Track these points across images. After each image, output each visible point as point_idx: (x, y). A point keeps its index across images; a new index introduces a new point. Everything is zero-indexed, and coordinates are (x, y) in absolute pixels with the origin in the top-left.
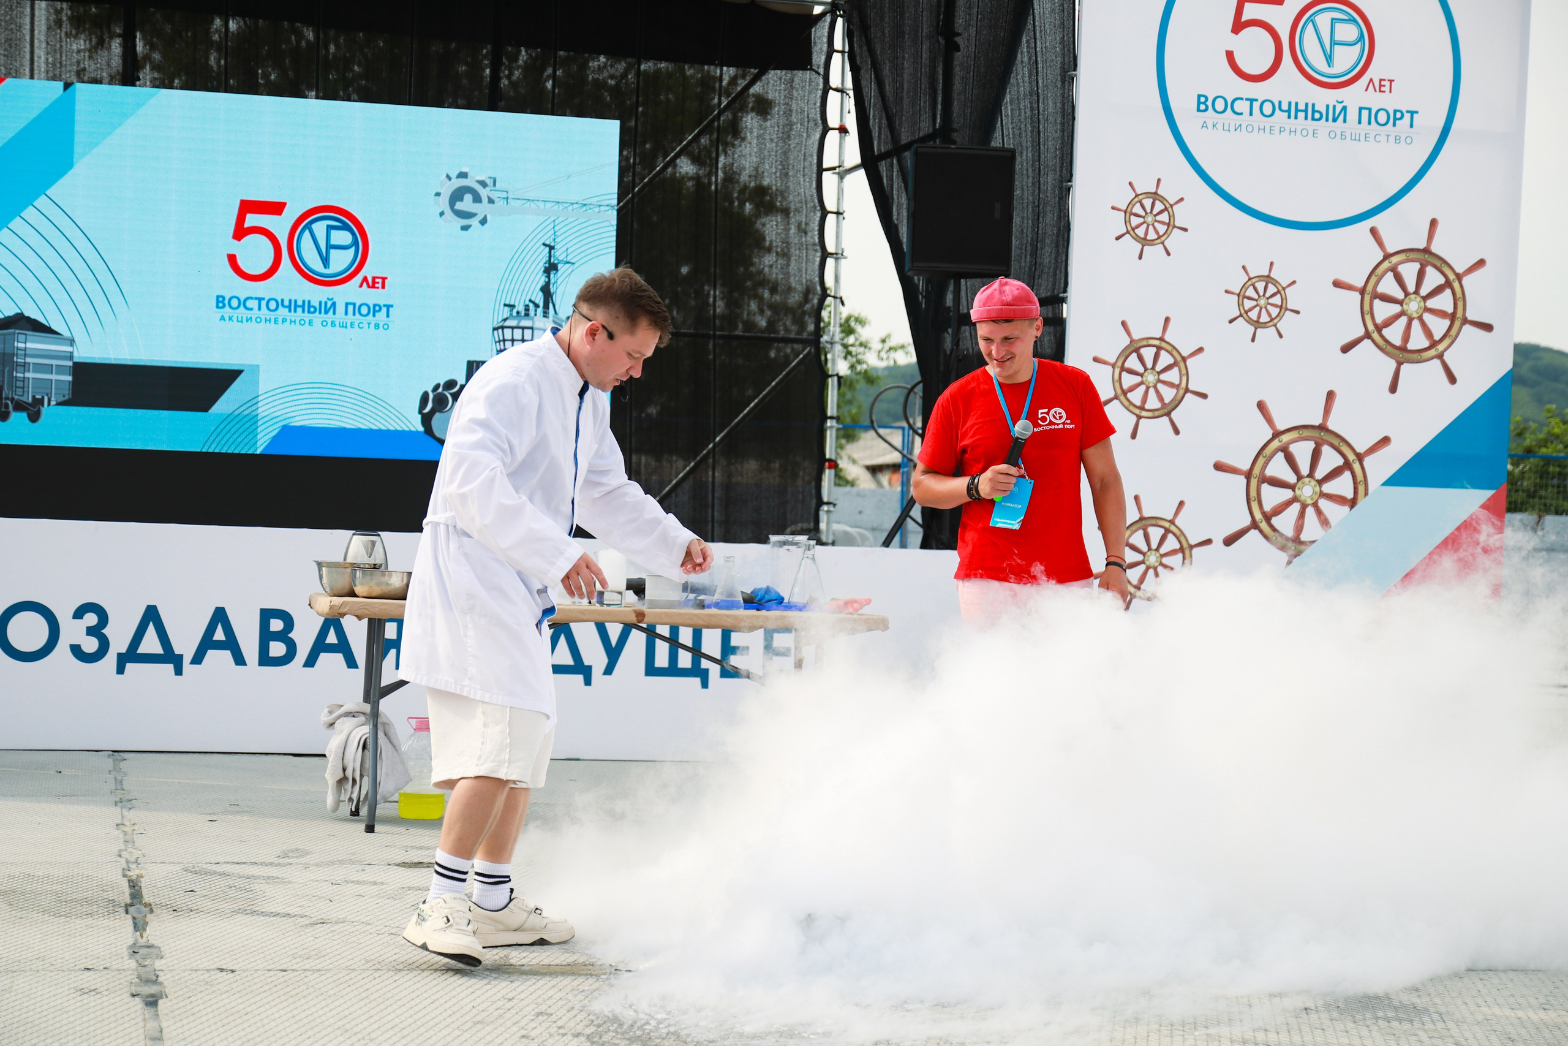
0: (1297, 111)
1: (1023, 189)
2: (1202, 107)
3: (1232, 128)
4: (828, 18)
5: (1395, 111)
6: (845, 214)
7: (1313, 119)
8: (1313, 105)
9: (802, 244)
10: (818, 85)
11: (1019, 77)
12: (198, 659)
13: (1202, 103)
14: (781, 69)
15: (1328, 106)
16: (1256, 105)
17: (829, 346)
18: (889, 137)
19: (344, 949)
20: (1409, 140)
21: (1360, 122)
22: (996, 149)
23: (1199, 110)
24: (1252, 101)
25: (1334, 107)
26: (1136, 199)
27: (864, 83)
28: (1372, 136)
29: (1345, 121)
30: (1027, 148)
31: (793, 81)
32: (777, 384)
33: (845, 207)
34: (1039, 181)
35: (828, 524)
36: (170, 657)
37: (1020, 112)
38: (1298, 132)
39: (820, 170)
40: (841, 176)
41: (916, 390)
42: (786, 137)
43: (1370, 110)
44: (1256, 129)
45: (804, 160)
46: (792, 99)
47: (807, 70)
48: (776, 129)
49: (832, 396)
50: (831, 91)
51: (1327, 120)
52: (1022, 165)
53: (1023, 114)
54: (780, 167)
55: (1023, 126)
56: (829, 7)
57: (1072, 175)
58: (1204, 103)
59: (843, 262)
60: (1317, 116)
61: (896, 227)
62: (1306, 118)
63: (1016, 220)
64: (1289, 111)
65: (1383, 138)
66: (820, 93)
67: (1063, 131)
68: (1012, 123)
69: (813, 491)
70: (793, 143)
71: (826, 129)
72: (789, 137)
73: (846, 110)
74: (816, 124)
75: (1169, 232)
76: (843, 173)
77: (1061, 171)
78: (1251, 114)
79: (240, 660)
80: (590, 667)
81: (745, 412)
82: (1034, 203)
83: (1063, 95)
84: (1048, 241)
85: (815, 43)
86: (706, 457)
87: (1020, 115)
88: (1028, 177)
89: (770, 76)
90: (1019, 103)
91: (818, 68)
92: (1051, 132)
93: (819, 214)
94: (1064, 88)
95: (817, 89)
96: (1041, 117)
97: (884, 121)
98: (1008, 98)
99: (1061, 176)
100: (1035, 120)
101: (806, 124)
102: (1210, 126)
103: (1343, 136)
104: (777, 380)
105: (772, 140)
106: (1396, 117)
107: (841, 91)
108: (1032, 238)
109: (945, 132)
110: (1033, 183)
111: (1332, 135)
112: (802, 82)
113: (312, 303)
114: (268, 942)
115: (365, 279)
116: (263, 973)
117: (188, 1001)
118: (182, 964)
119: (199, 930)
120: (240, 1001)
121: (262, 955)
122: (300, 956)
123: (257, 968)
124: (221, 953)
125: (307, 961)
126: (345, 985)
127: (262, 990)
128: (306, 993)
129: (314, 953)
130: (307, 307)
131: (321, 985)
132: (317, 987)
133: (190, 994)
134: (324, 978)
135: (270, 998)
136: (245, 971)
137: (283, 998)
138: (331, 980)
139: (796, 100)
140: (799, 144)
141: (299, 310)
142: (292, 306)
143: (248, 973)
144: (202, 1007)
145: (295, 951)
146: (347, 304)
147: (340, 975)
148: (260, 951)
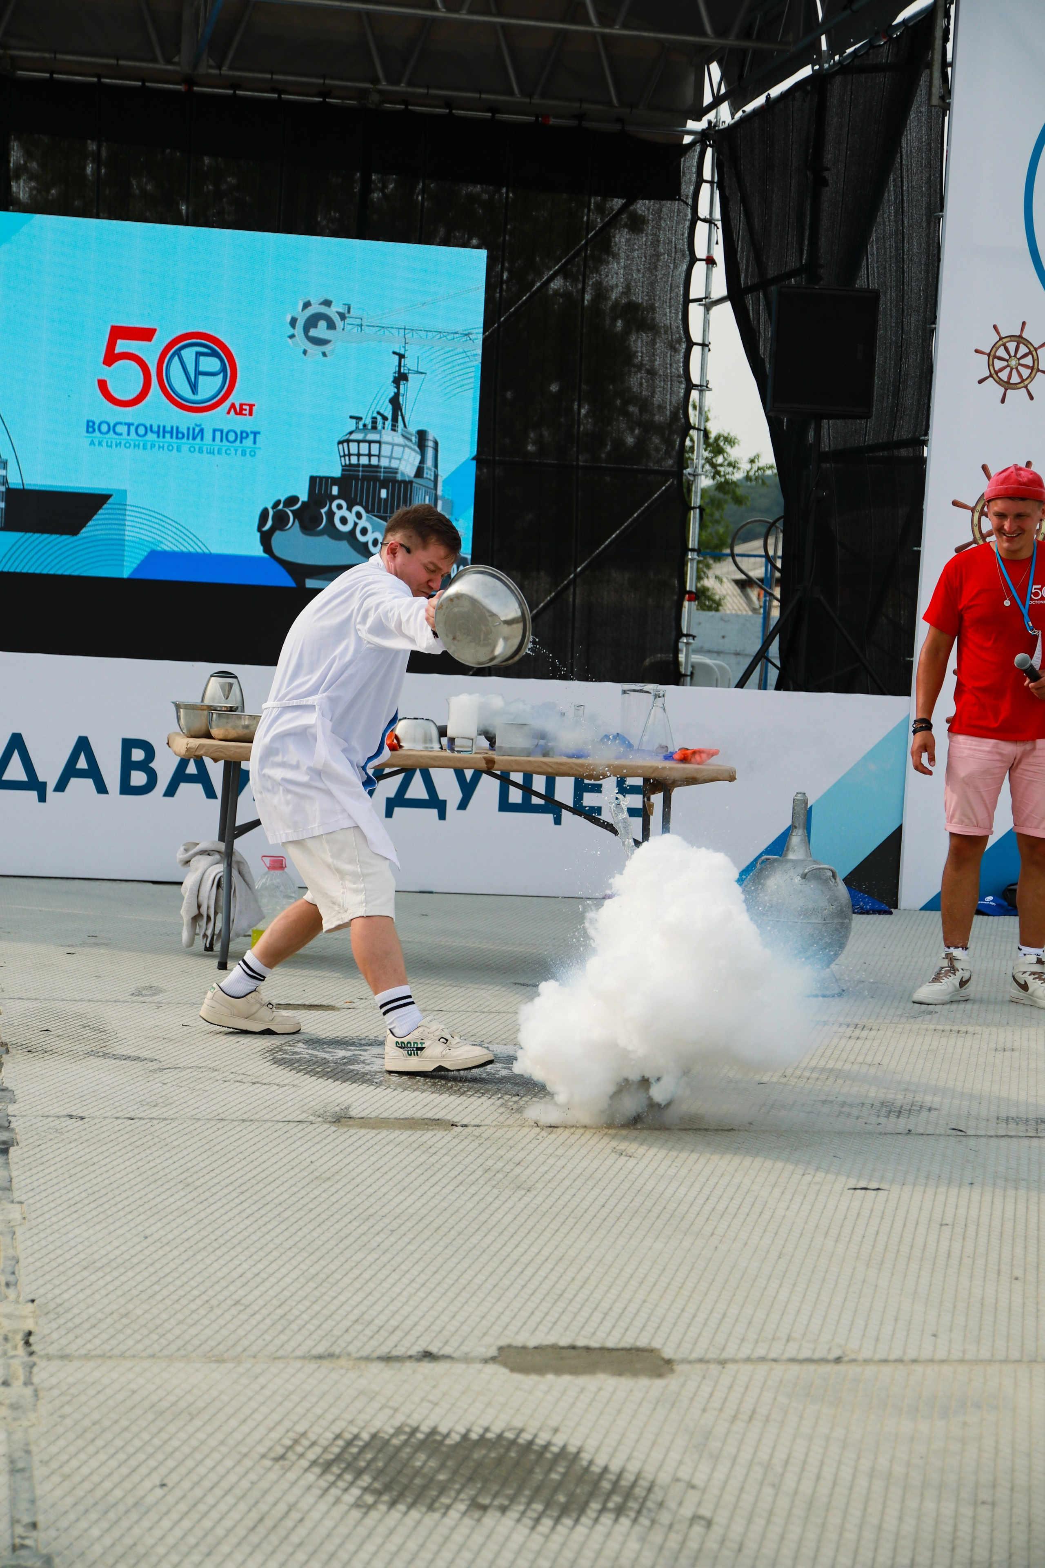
1: (886, 329)
4: (698, 148)
6: (710, 346)
9: (666, 376)
10: (686, 215)
11: (885, 216)
12: (61, 786)
14: (649, 199)
17: (691, 478)
18: (756, 270)
19: (191, 1096)
22: (861, 290)
26: (1001, 343)
27: (732, 215)
30: (891, 288)
31: (661, 211)
32: (638, 516)
33: (711, 338)
34: (902, 322)
35: (687, 656)
36: (34, 784)
37: (885, 251)
39: (687, 301)
40: (708, 308)
41: (777, 524)
42: (653, 267)
45: (671, 290)
46: (659, 229)
47: (676, 200)
48: (644, 259)
49: (694, 529)
50: (699, 222)
52: (886, 305)
53: (888, 254)
54: (646, 298)
55: (887, 265)
56: (698, 137)
57: (935, 317)
59: (707, 393)
61: (763, 360)
63: (879, 360)
66: (687, 224)
67: (927, 272)
68: (877, 262)
69: (673, 624)
70: (660, 274)
71: (693, 260)
72: (656, 268)
73: (714, 241)
74: (683, 255)
75: (1032, 376)
76: (709, 304)
77: (925, 312)
79: (101, 788)
80: (445, 802)
81: (607, 543)
82: (897, 343)
83: (928, 235)
84: (910, 383)
85: (684, 173)
86: (566, 587)
87: (885, 254)
88: (891, 317)
89: (638, 206)
90: (885, 242)
91: (687, 198)
92: (915, 272)
93: (684, 346)
94: (929, 228)
95: (685, 220)
96: (905, 257)
97: (752, 255)
98: (874, 237)
99: (924, 317)
100: (900, 259)
101: (673, 255)
104: (639, 511)
105: (638, 271)
107: (710, 221)
108: (894, 379)
109: (810, 270)
110: (897, 323)
112: (670, 212)
113: (180, 430)
114: (118, 1088)
115: (233, 406)
116: (111, 1120)
117: (38, 1149)
118: (34, 1109)
119: (52, 1073)
120: (87, 1150)
121: (111, 1102)
122: (148, 1104)
123: (105, 1115)
124: (72, 1099)
125: (154, 1109)
126: (189, 1136)
127: (110, 1139)
128: (151, 1143)
129: (161, 1100)
130: (175, 433)
131: (166, 1135)
132: (163, 1137)
133: (40, 1142)
134: (169, 1127)
135: (117, 1148)
136: (94, 1118)
137: (129, 1148)
138: (176, 1130)
139: (665, 230)
140: (666, 275)
141: (168, 436)
142: (161, 432)
143: (97, 1121)
144: (51, 1156)
145: (143, 1098)
146: (214, 431)
147: (185, 1125)
148: (110, 1097)
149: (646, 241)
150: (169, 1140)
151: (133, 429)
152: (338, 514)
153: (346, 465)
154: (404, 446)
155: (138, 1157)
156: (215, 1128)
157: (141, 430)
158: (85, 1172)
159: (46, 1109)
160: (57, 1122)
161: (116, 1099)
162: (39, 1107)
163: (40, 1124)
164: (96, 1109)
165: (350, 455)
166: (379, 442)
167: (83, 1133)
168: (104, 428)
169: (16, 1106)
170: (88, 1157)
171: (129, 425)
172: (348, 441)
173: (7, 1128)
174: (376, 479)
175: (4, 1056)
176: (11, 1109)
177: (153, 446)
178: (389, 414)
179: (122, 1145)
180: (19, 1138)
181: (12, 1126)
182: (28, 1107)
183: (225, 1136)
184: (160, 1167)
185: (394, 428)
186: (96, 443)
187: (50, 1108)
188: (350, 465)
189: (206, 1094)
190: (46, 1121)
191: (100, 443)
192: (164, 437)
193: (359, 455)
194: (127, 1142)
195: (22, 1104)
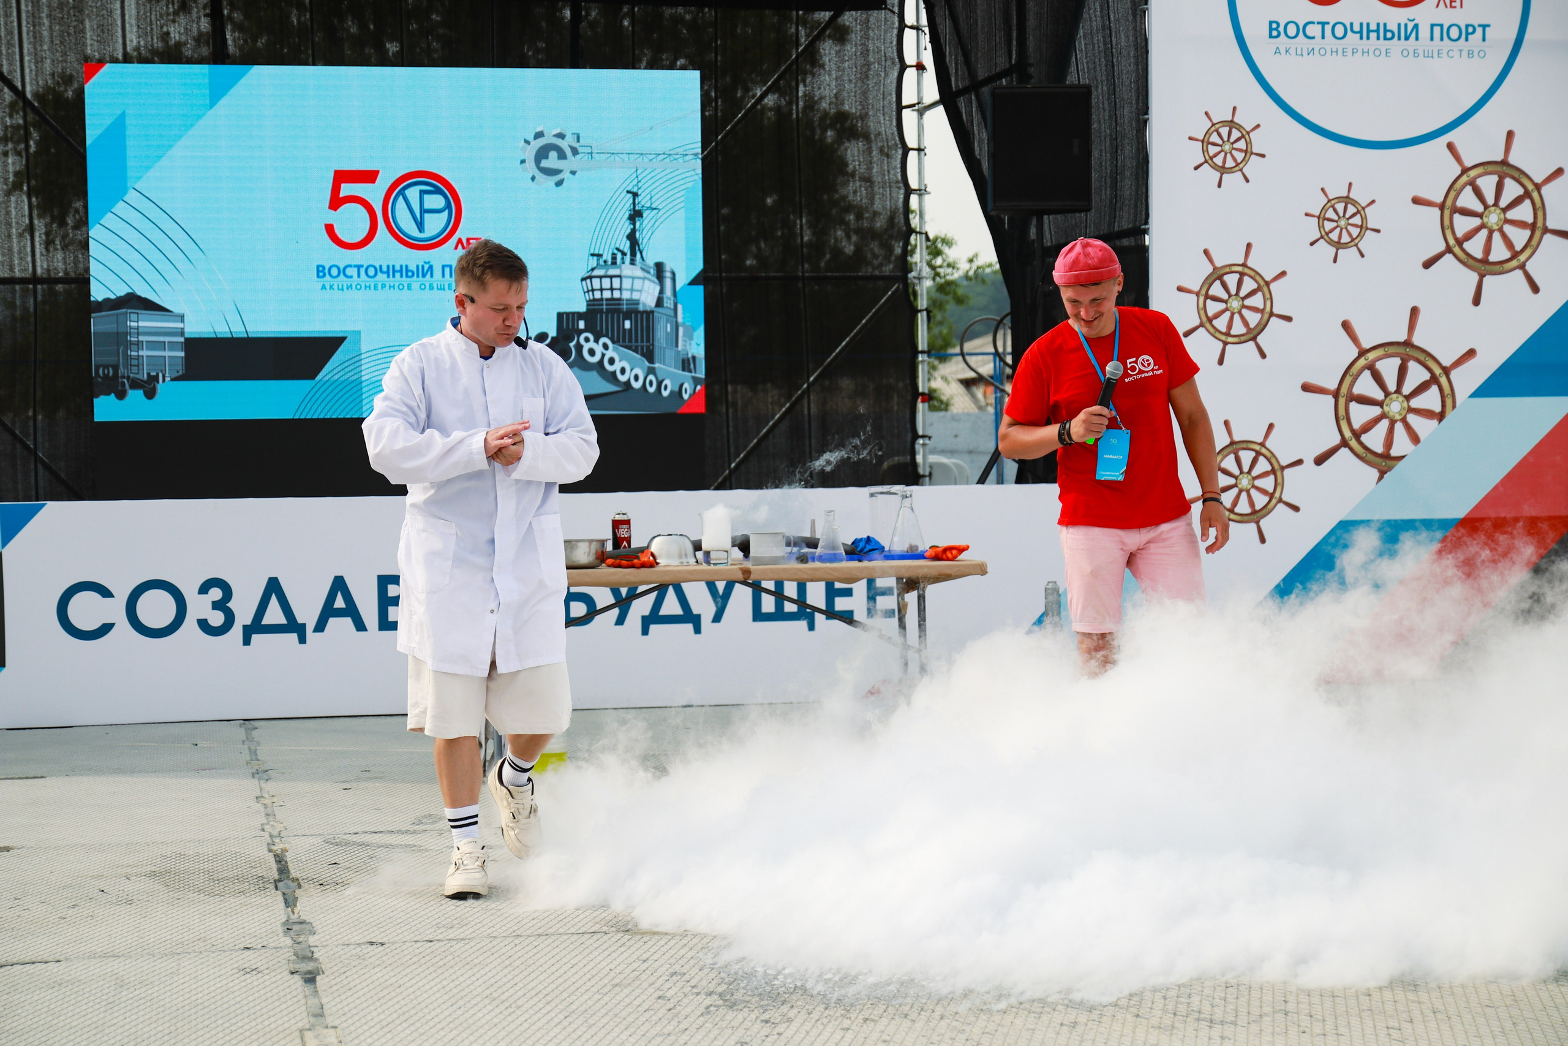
0: (1369, 31)
1: (1100, 122)
2: (1275, 33)
3: (1305, 53)
5: (1467, 26)
6: (926, 151)
7: (1385, 38)
8: (1385, 25)
9: (885, 182)
10: (893, 23)
11: (1091, 12)
12: (320, 627)
13: (1274, 30)
14: (856, 10)
15: (1399, 25)
16: (1328, 28)
17: (916, 282)
18: (966, 73)
20: (1482, 54)
21: (1432, 39)
22: (1072, 86)
23: (1271, 36)
24: (1323, 24)
25: (1406, 25)
26: (1213, 128)
27: (938, 20)
28: (1445, 52)
29: (1417, 39)
30: (1102, 80)
31: (868, 21)
32: (867, 322)
33: (927, 143)
34: (1116, 114)
35: (924, 456)
36: (293, 626)
37: (1094, 46)
38: (1371, 52)
39: (900, 108)
40: (921, 113)
41: (1005, 321)
42: (864, 77)
43: (1441, 26)
44: (1329, 52)
45: (884, 98)
46: (868, 39)
47: (882, 9)
48: (854, 69)
49: (922, 330)
51: (1399, 39)
52: (1098, 99)
53: (1096, 48)
54: (860, 107)
55: (1097, 60)
57: (1148, 108)
58: (1276, 29)
59: (926, 197)
60: (1389, 35)
61: (979, 162)
62: (1378, 38)
63: (1095, 154)
64: (1361, 32)
65: (1456, 54)
66: (895, 32)
67: (1137, 64)
68: (1086, 58)
69: (908, 425)
70: (871, 83)
71: (903, 67)
72: (867, 77)
73: (922, 47)
74: (893, 63)
75: (1246, 158)
76: (922, 110)
77: (1137, 104)
78: (1323, 37)
79: (360, 626)
80: (699, 616)
81: (837, 351)
82: (1111, 136)
83: (1135, 29)
84: (1127, 173)
86: (801, 398)
87: (1093, 50)
88: (1104, 111)
89: (846, 17)
90: (1092, 38)
91: (892, 7)
92: (1125, 65)
93: (900, 152)
94: (1136, 21)
95: (893, 28)
96: (1114, 50)
97: (961, 58)
98: (1081, 33)
99: (1137, 109)
100: (1109, 54)
101: (883, 63)
102: (1283, 51)
103: (1416, 54)
104: (867, 318)
105: (850, 81)
106: (1468, 31)
107: (917, 28)
108: (1111, 171)
110: (1110, 117)
111: (1405, 53)
112: (878, 21)
113: (410, 268)
114: (412, 913)
115: (460, 241)
116: (411, 944)
117: (344, 976)
118: (334, 939)
119: (346, 903)
120: (392, 974)
121: (408, 926)
122: (444, 926)
123: (404, 940)
124: (369, 926)
125: (451, 931)
126: (489, 953)
127: (412, 961)
128: (452, 963)
129: (456, 922)
130: (405, 271)
131: (466, 954)
132: (463, 956)
133: (345, 969)
134: (468, 947)
135: (420, 970)
136: (393, 943)
137: (432, 969)
138: (475, 949)
139: (873, 40)
140: (878, 83)
141: (398, 275)
142: (390, 271)
143: (397, 945)
144: (357, 981)
145: (439, 921)
146: (443, 267)
147: (483, 944)
148: (406, 922)
149: (856, 52)
150: (469, 959)
151: (362, 270)
152: (586, 347)
153: (590, 300)
154: (644, 278)
155: (442, 977)
156: (513, 944)
157: (371, 272)
158: (393, 994)
159: (346, 938)
160: (359, 949)
161: (412, 924)
162: (339, 937)
163: (342, 952)
164: (394, 934)
165: (593, 290)
166: (620, 276)
167: (385, 958)
168: (334, 272)
169: (316, 937)
170: (394, 980)
171: (359, 267)
172: (591, 277)
173: (311, 958)
174: (619, 311)
175: (297, 891)
176: (312, 940)
177: (384, 286)
178: (627, 249)
179: (425, 966)
180: (323, 966)
181: (316, 956)
182: (328, 937)
183: (523, 951)
184: (464, 985)
185: (633, 262)
186: (328, 287)
187: (350, 936)
188: (594, 300)
189: (499, 913)
190: (347, 949)
191: (331, 287)
192: (394, 276)
193: (602, 290)
194: (429, 964)
195: (322, 935)
